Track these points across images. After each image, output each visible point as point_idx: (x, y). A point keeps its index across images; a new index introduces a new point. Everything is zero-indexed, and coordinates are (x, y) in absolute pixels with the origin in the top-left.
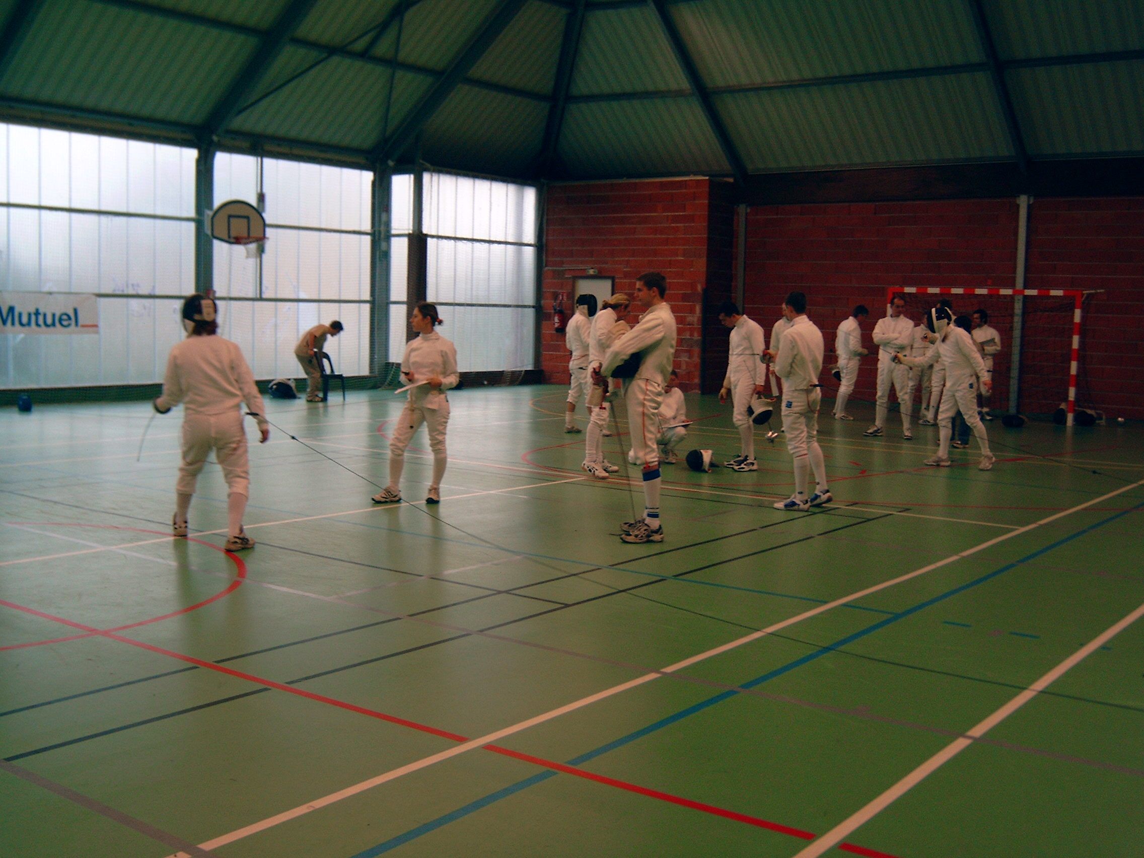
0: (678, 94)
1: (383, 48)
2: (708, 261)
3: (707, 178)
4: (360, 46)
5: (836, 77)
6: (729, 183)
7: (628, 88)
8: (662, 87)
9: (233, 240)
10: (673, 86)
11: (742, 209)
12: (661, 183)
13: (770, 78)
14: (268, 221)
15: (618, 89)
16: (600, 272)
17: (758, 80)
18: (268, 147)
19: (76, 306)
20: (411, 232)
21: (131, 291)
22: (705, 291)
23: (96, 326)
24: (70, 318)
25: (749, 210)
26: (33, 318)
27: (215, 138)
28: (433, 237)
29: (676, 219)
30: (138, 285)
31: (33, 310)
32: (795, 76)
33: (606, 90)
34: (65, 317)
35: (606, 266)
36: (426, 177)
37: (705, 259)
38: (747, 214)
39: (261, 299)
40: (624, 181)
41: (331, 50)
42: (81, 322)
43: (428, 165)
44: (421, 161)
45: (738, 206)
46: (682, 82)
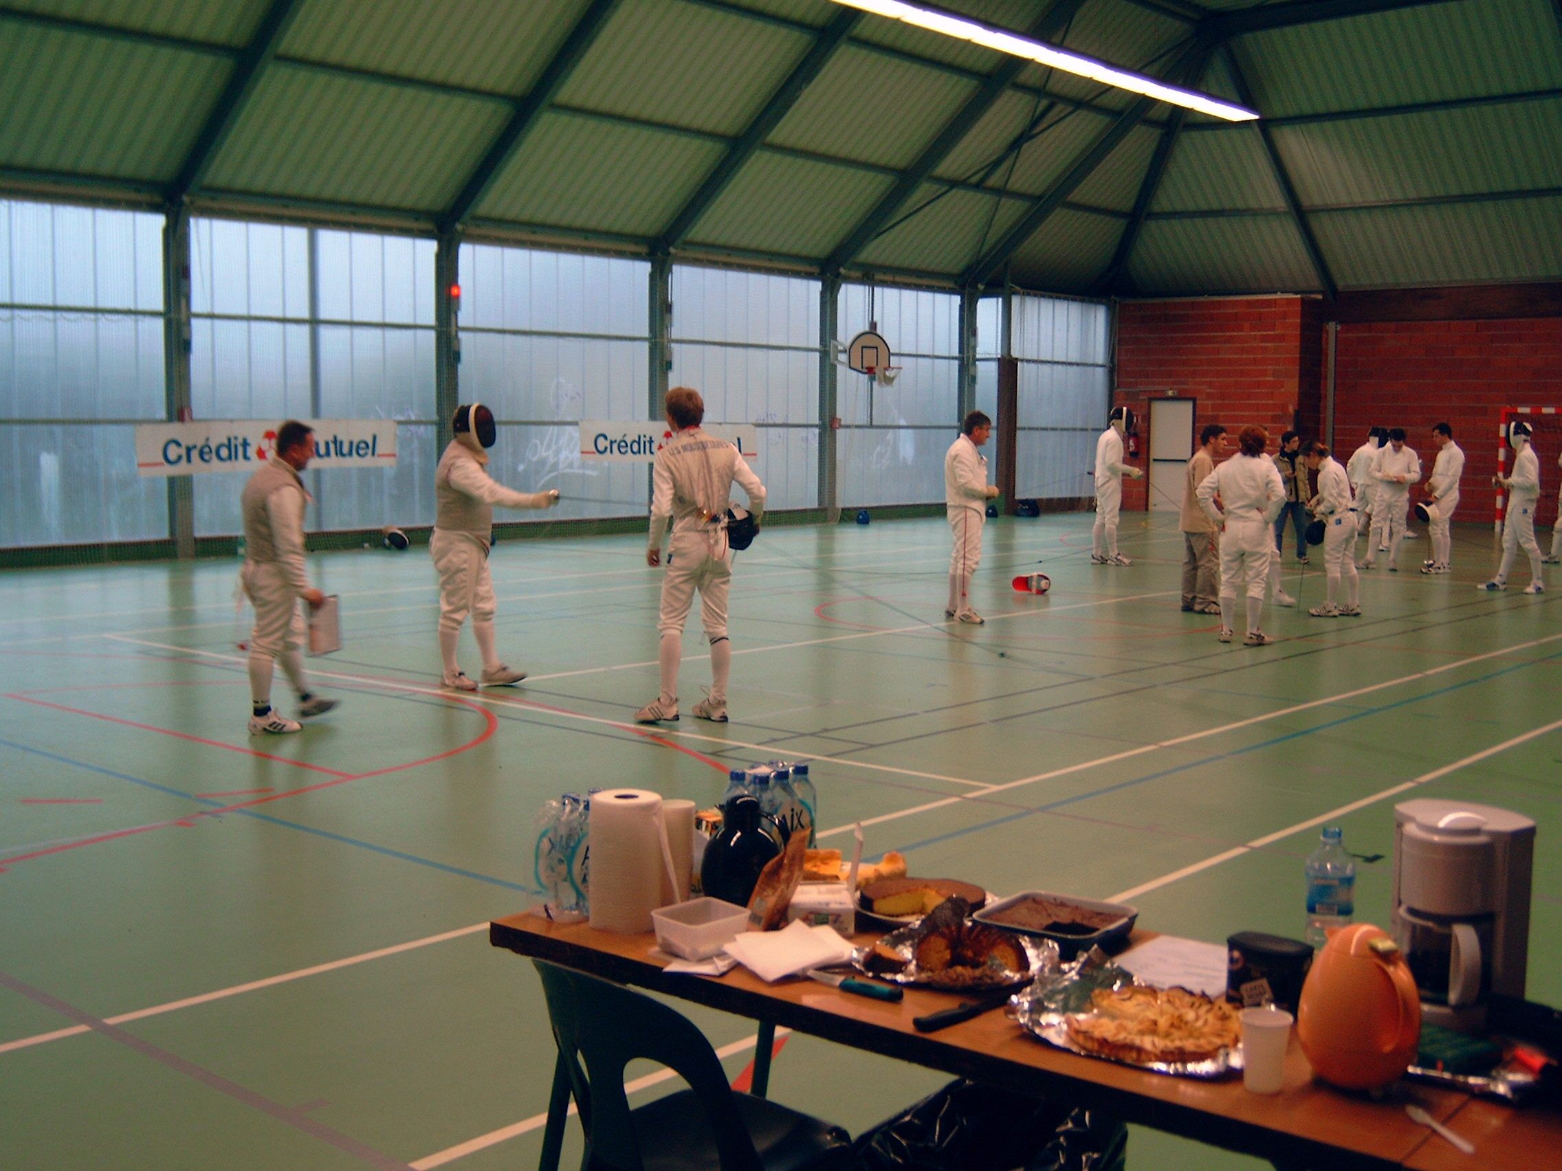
0: (1273, 212)
1: (994, 180)
2: (1300, 382)
3: (1299, 296)
4: (975, 179)
5: (1442, 197)
6: (1316, 301)
7: (1215, 206)
8: (1253, 204)
9: (866, 371)
10: (1266, 204)
11: (1332, 327)
12: (1248, 301)
13: (1371, 198)
14: (891, 351)
15: (1204, 206)
16: (1180, 391)
17: (1358, 199)
18: (878, 276)
19: (739, 436)
20: (999, 356)
21: (771, 422)
22: (1297, 413)
25: (1339, 328)
27: (842, 270)
28: (1022, 360)
29: (1264, 339)
30: (775, 415)
32: (1399, 195)
33: (1191, 206)
35: (1185, 387)
36: (1015, 301)
37: (1296, 380)
38: (1336, 331)
39: (871, 426)
40: (1205, 299)
41: (953, 184)
43: (1018, 288)
44: (1010, 284)
45: (1328, 324)
46: (1280, 202)
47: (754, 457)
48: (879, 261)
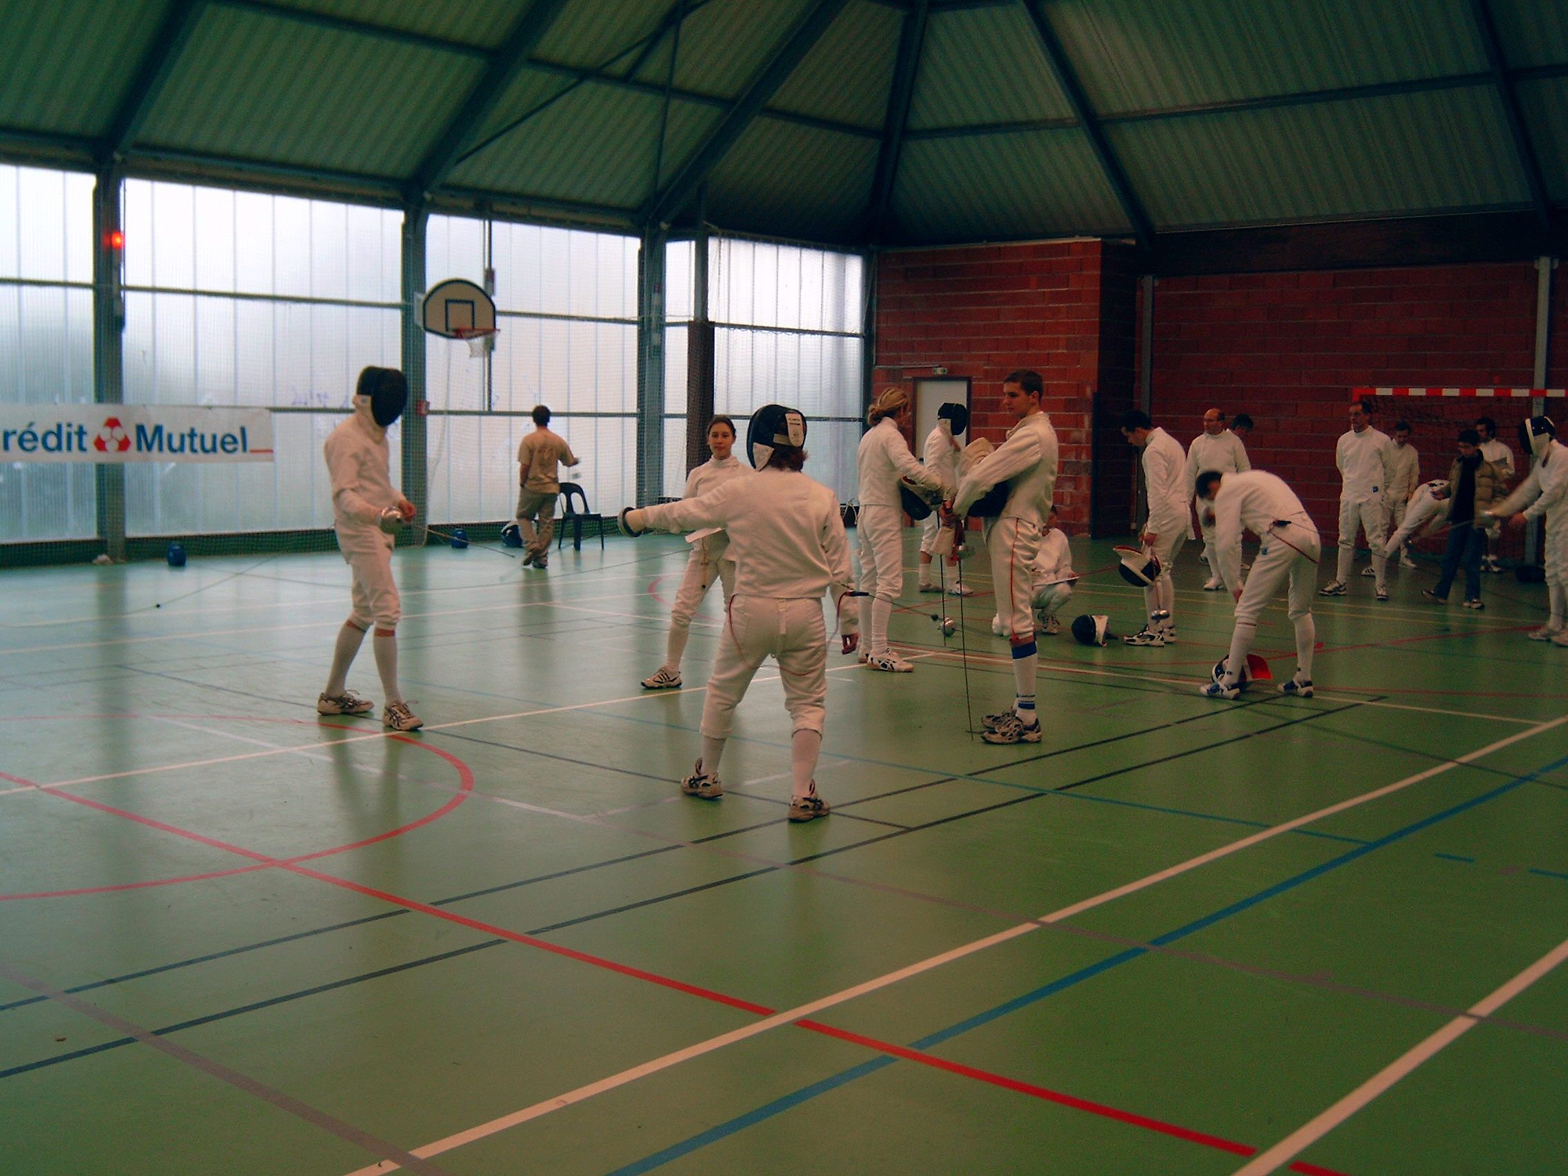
0: (1060, 123)
1: (652, 70)
2: (1100, 354)
3: (1099, 239)
4: (621, 67)
5: (1276, 97)
6: (1130, 246)
7: (988, 118)
8: (1036, 115)
9: (453, 334)
10: (1052, 114)
11: (1148, 282)
12: (1035, 247)
13: (1185, 100)
14: (498, 308)
15: (974, 119)
16: (951, 370)
17: (1167, 103)
18: (498, 207)
19: (243, 424)
20: (692, 319)
21: (317, 405)
22: (1097, 395)
23: (271, 451)
24: (235, 441)
25: (1157, 284)
26: (187, 440)
27: (427, 196)
28: (722, 325)
29: (1058, 297)
30: (326, 396)
31: (186, 431)
32: (1220, 96)
33: (958, 120)
34: (229, 439)
35: (959, 363)
36: (713, 244)
37: (1094, 354)
38: (1154, 288)
39: (490, 413)
40: (983, 245)
41: (583, 74)
42: (249, 447)
43: (714, 227)
44: (705, 223)
45: (1143, 277)
46: (1065, 109)
47: (268, 455)
48: (501, 185)
